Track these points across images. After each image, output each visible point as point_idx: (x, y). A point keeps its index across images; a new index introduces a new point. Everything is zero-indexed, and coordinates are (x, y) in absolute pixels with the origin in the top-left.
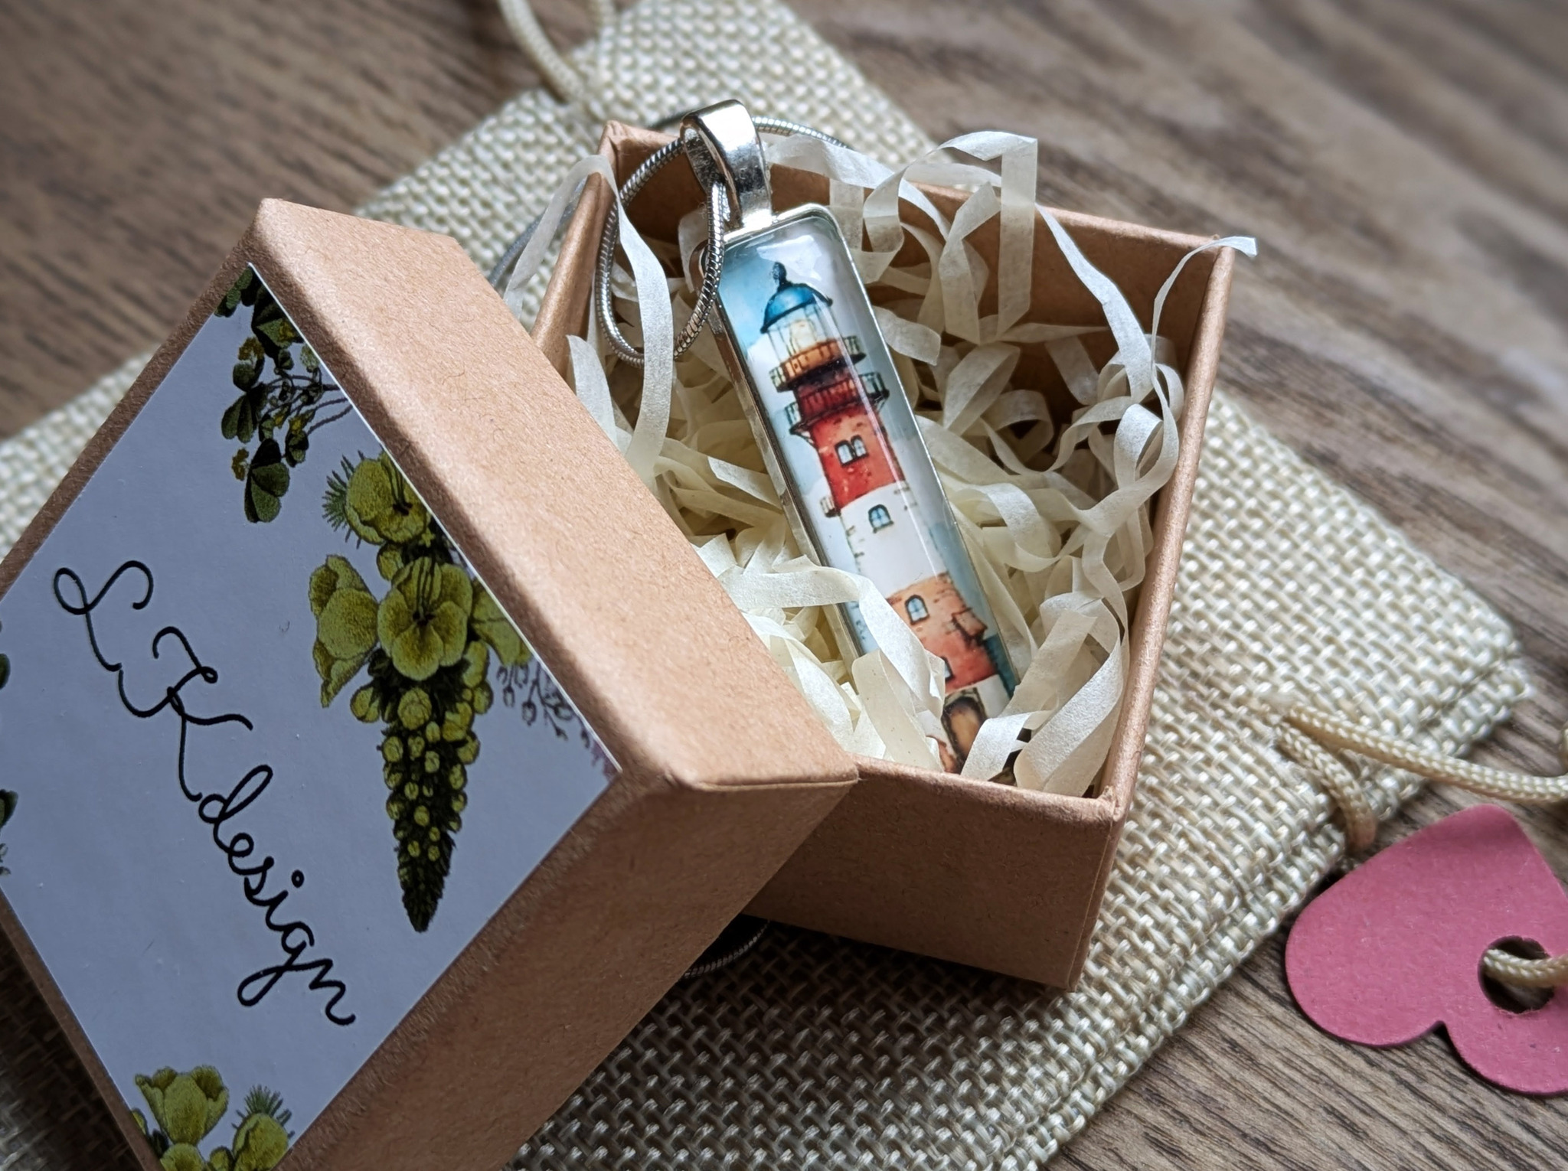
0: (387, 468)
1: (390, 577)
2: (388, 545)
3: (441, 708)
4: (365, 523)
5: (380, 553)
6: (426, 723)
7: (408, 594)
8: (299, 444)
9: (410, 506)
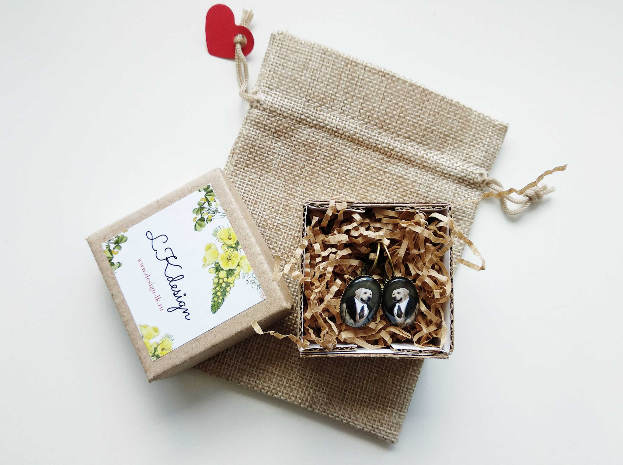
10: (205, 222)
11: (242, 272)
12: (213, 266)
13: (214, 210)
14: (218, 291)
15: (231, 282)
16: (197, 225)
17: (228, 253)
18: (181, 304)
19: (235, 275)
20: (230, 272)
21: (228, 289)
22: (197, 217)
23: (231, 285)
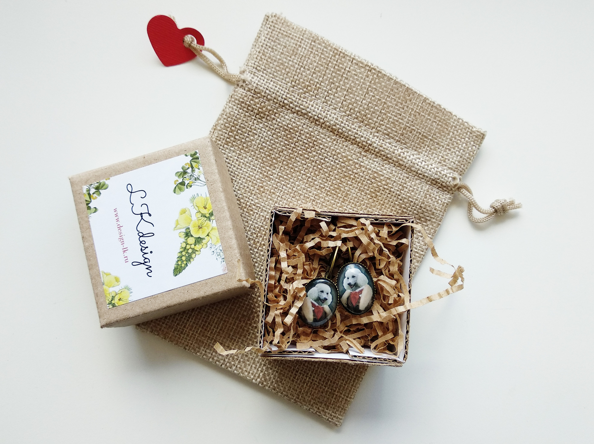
10: (185, 187)
11: (210, 242)
12: (184, 230)
13: (196, 177)
14: (183, 256)
15: (198, 250)
16: (177, 187)
17: (200, 221)
18: (146, 260)
19: (202, 244)
20: (199, 240)
21: (193, 256)
22: (179, 180)
23: (197, 252)
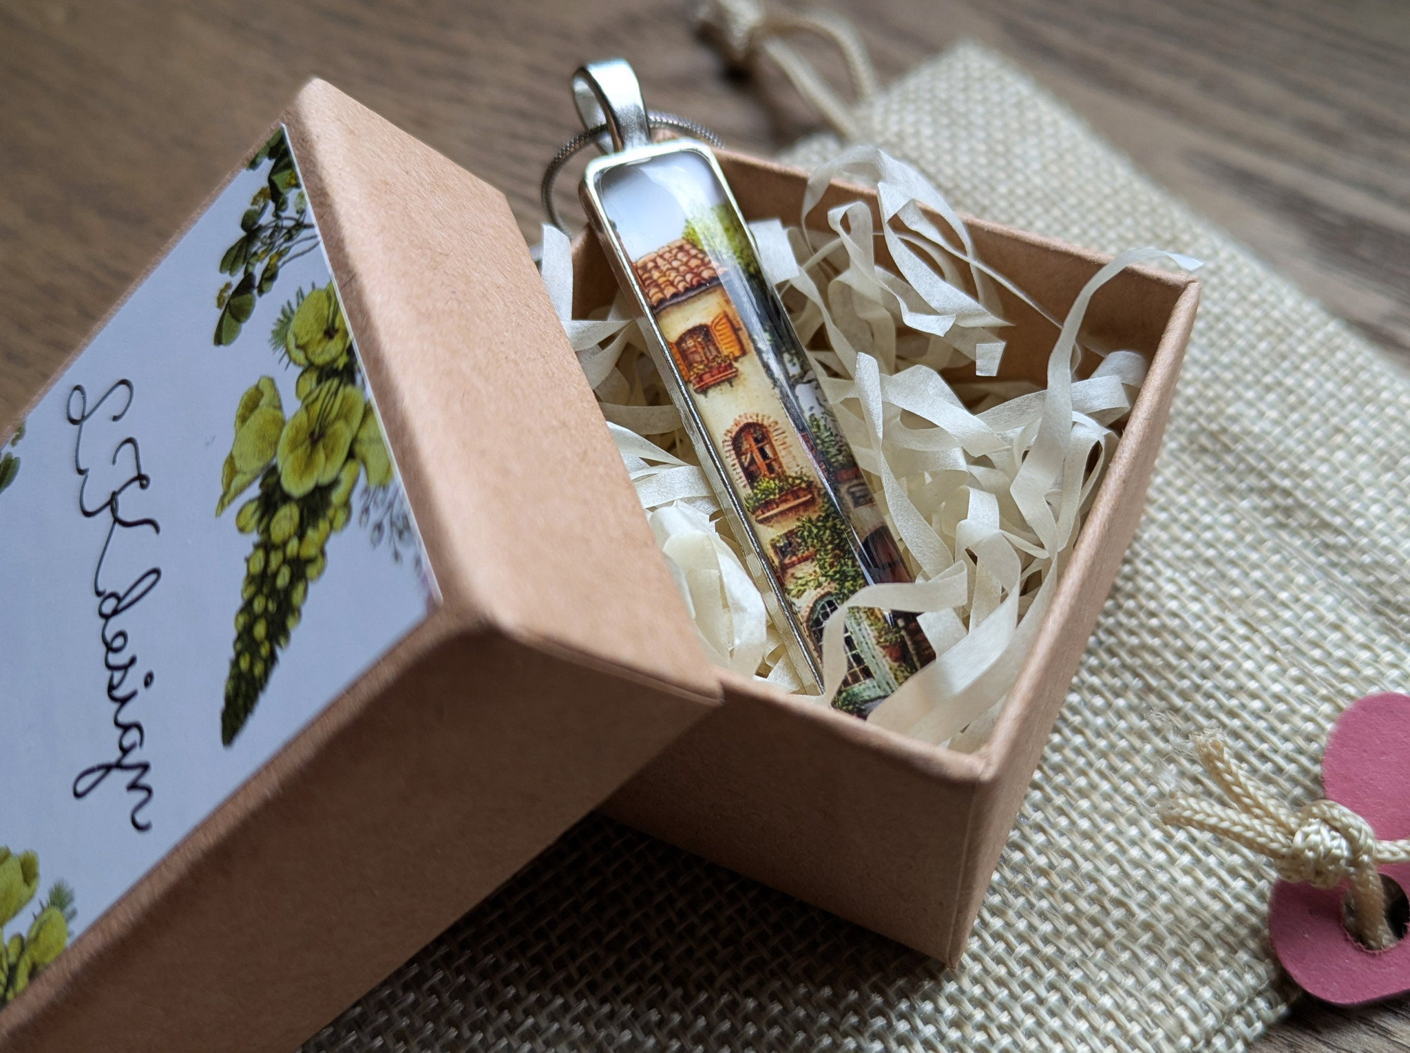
0: (330, 295)
1: (303, 396)
2: (310, 366)
3: (305, 523)
4: (298, 347)
5: (302, 374)
6: (290, 537)
7: (311, 414)
8: (270, 275)
9: (337, 331)
